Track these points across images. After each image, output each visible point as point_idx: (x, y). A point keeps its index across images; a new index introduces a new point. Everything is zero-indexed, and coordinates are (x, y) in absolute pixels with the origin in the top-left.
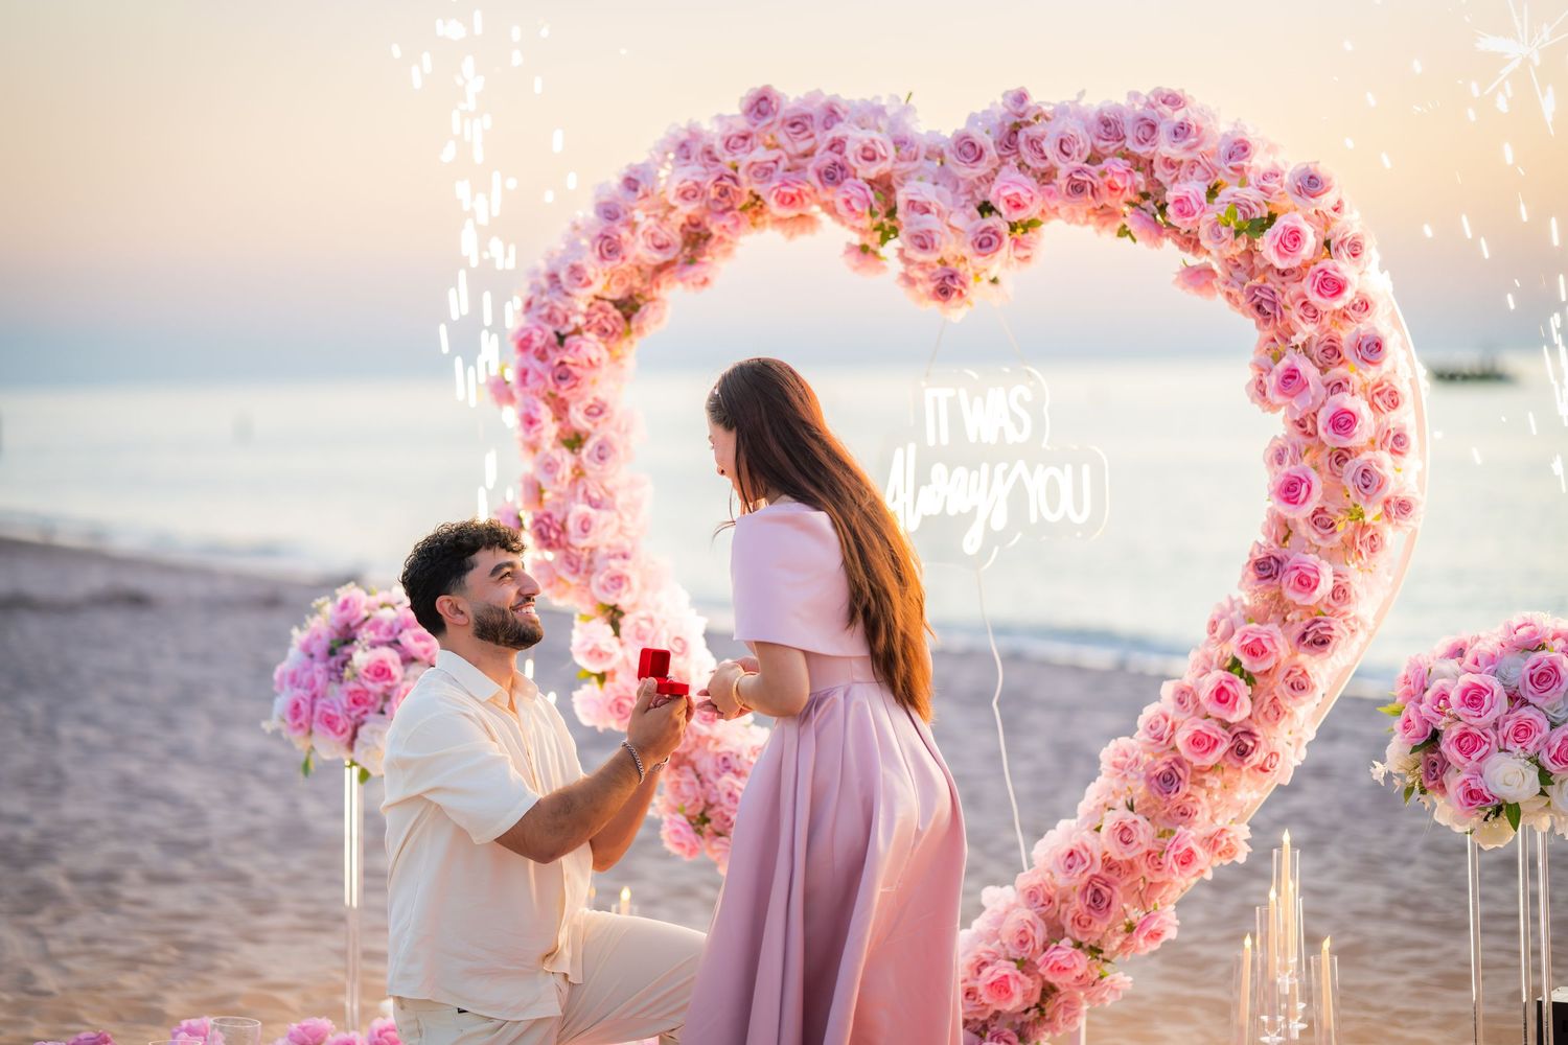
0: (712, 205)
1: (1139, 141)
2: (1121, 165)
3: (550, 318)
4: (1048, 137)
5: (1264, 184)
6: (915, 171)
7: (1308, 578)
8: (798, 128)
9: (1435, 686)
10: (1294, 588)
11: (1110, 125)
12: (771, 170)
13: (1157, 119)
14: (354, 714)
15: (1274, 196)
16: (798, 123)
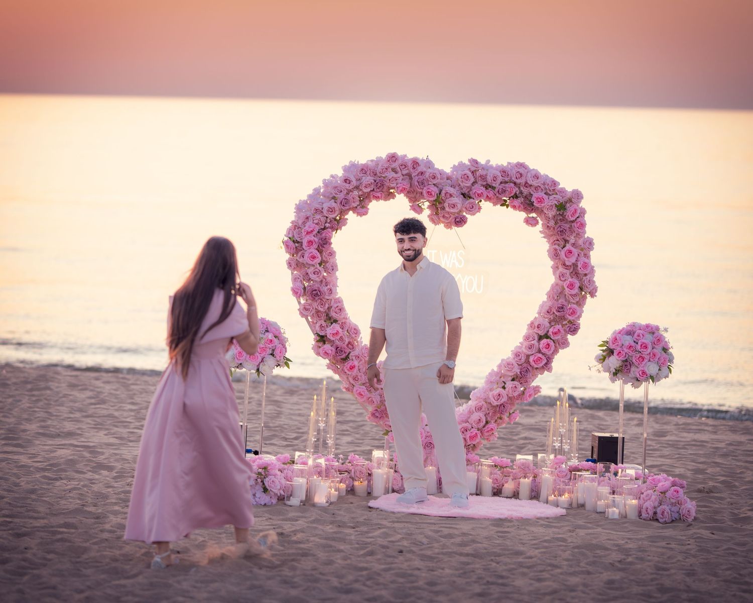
0: (375, 189)
1: (516, 178)
2: (512, 185)
3: (317, 224)
4: (489, 175)
5: (561, 194)
6: (444, 183)
7: (574, 311)
8: (404, 167)
9: (627, 344)
10: (569, 315)
11: (505, 172)
12: (396, 179)
13: (523, 173)
14: (262, 355)
15: (564, 198)
16: (404, 165)
